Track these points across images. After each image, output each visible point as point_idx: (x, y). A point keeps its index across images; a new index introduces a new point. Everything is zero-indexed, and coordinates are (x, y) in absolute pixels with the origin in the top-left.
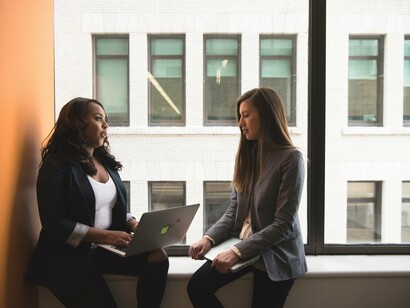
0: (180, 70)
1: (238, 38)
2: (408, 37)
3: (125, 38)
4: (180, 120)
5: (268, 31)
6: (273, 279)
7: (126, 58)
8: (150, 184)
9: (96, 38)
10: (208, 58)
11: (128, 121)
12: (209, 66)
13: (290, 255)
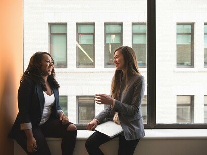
0: (93, 40)
1: (121, 24)
2: (206, 24)
3: (65, 24)
4: (93, 65)
5: (136, 21)
6: (127, 139)
7: (65, 34)
8: (78, 97)
9: (51, 25)
10: (107, 34)
11: (67, 66)
12: (107, 38)
13: (136, 128)
